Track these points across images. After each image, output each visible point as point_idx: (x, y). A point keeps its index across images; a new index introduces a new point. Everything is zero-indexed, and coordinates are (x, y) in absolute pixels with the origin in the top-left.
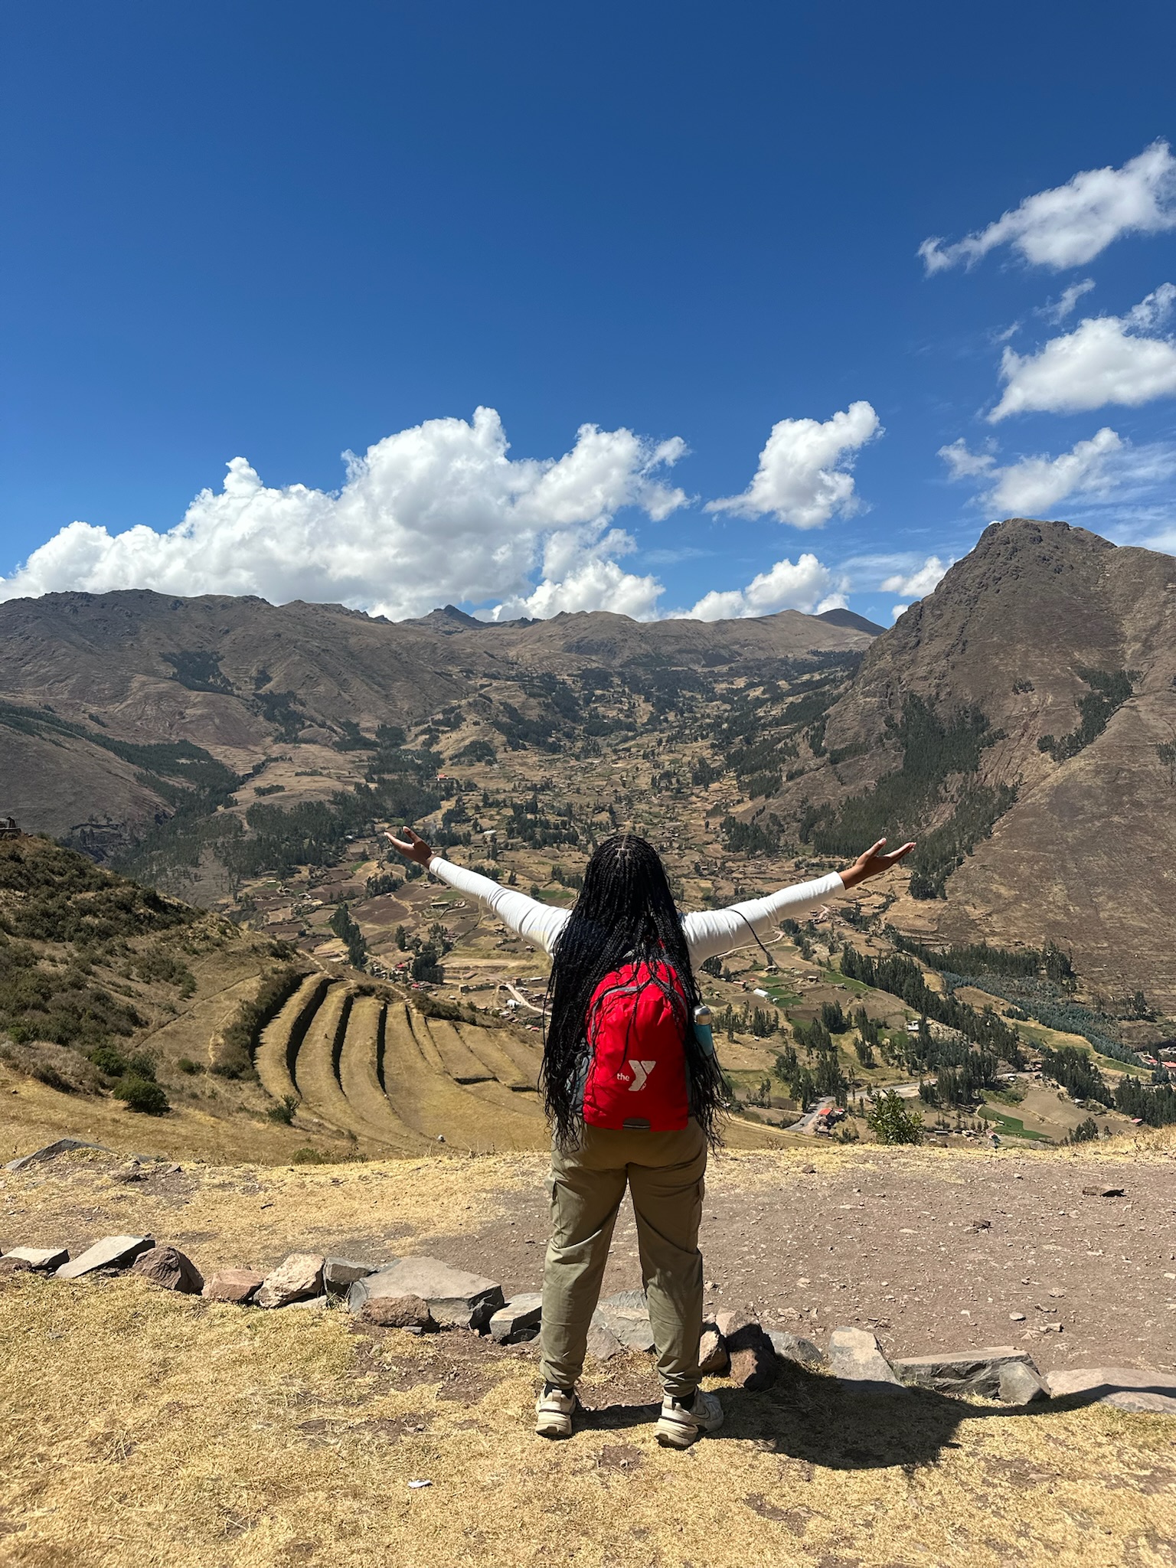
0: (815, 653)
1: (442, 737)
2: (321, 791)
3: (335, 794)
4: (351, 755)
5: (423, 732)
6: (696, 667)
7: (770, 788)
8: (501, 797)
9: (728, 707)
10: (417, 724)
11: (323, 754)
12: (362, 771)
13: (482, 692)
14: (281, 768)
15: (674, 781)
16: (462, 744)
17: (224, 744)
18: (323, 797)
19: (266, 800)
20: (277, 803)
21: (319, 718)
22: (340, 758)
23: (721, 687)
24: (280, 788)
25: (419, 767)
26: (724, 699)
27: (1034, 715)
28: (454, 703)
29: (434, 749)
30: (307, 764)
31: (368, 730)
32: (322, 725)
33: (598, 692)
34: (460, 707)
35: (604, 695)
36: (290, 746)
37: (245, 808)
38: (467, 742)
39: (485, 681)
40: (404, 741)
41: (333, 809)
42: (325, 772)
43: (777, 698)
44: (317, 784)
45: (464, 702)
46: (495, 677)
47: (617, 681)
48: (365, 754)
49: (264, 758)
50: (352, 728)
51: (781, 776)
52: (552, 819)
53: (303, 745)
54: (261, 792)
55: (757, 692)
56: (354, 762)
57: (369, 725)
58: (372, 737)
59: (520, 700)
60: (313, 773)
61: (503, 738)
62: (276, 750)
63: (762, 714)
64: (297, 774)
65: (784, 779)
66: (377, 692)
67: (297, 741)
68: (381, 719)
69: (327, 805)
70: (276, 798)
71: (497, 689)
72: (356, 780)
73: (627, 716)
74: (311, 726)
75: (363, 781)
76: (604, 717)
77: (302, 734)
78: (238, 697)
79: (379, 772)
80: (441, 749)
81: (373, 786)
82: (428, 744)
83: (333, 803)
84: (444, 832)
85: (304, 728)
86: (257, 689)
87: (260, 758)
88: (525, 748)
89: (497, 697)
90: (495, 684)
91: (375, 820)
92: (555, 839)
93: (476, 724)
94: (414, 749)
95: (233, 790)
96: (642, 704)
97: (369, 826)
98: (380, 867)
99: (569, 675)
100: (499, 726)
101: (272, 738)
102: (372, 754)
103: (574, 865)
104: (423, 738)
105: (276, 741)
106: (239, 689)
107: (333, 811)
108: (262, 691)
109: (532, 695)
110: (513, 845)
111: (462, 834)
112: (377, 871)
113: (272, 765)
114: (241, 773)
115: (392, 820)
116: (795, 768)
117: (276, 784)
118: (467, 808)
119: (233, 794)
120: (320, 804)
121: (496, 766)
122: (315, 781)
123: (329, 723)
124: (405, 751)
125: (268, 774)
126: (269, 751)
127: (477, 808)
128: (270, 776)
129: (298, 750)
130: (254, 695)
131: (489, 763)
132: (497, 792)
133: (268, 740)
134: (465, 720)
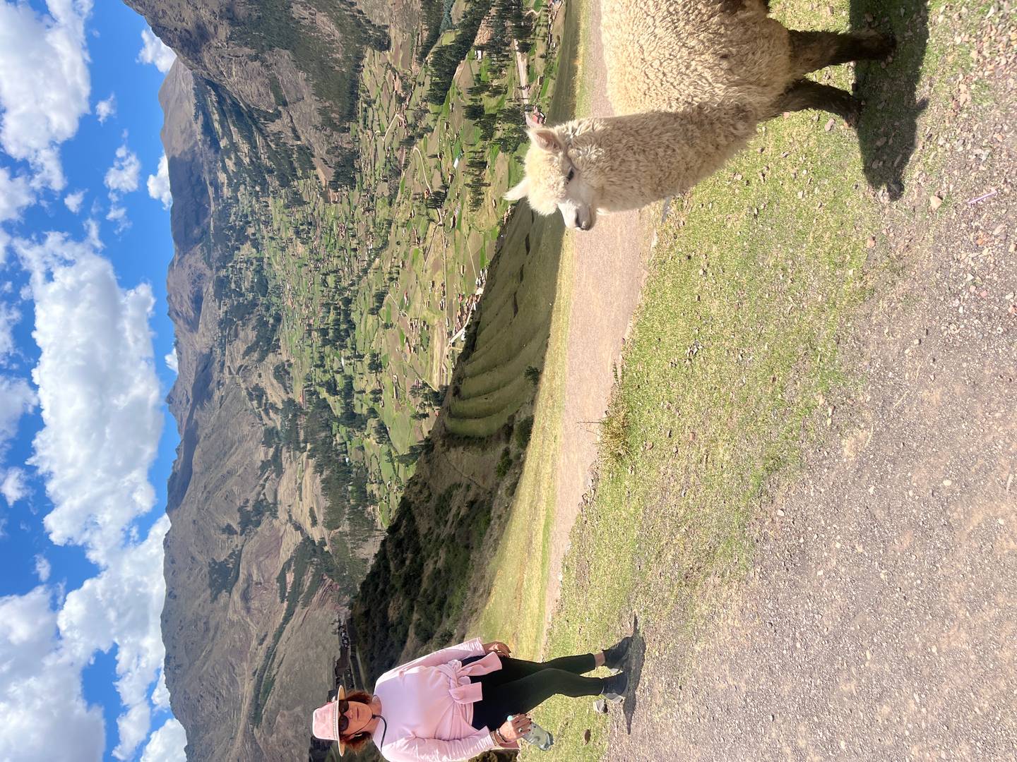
0: (196, 117)
1: (271, 400)
2: (313, 482)
3: (316, 472)
4: (285, 464)
5: (267, 414)
7: (306, 153)
8: (316, 355)
9: (242, 188)
10: (261, 419)
11: (285, 484)
12: (298, 456)
13: (235, 373)
14: (296, 512)
15: (301, 227)
16: (276, 385)
17: (279, 553)
18: (318, 480)
19: (320, 518)
20: (322, 511)
21: (258, 488)
22: (288, 472)
23: (227, 192)
24: (311, 510)
25: (295, 416)
26: (236, 190)
28: (244, 393)
29: (280, 406)
30: (293, 494)
31: (266, 454)
32: (263, 487)
33: (233, 286)
34: (246, 388)
35: (235, 282)
36: (279, 507)
37: (326, 531)
38: (275, 382)
39: (226, 371)
40: (276, 427)
41: (326, 473)
42: (299, 481)
43: (234, 147)
44: (308, 484)
45: (243, 386)
46: (223, 364)
47: (223, 273)
48: (285, 454)
49: (289, 524)
50: (265, 465)
51: (297, 146)
52: (332, 316)
53: (279, 498)
54: (314, 523)
56: (291, 462)
57: (262, 453)
58: (271, 451)
59: (240, 344)
60: (300, 489)
61: (271, 355)
62: (282, 516)
63: (248, 159)
64: (301, 500)
65: (299, 143)
66: (236, 449)
67: (276, 503)
68: (257, 445)
69: (324, 477)
70: (318, 512)
71: (232, 362)
72: (304, 459)
73: (252, 264)
74: (264, 494)
75: (305, 454)
76: (252, 282)
77: (270, 500)
78: (243, 546)
79: (298, 443)
80: (280, 400)
81: (309, 446)
82: (276, 410)
83: (321, 473)
84: (343, 393)
85: (266, 499)
86: (236, 533)
87: (289, 527)
88: (278, 340)
89: (239, 361)
90: (228, 364)
91: (334, 443)
92: (347, 314)
93: (260, 376)
94: (280, 420)
95: (313, 542)
96: (241, 253)
97: (339, 447)
98: (368, 436)
99: (220, 309)
100: (261, 359)
101: (274, 520)
102: (284, 450)
103: (367, 299)
104: (272, 414)
105: (276, 518)
106: (237, 546)
107: (328, 472)
108: (238, 530)
109: (236, 336)
110: (352, 345)
111: (344, 381)
112: (371, 438)
113: (294, 518)
114: (301, 538)
115: (334, 433)
116: (290, 134)
117: (308, 514)
118: (325, 379)
119: (316, 542)
120: (323, 482)
121: (292, 361)
122: (306, 487)
123: (261, 482)
124: (282, 426)
125: (301, 520)
126: (284, 521)
127: (325, 372)
128: (302, 518)
129: (283, 501)
130: (241, 535)
131: (290, 365)
132: (312, 358)
133: (276, 523)
134: (257, 384)
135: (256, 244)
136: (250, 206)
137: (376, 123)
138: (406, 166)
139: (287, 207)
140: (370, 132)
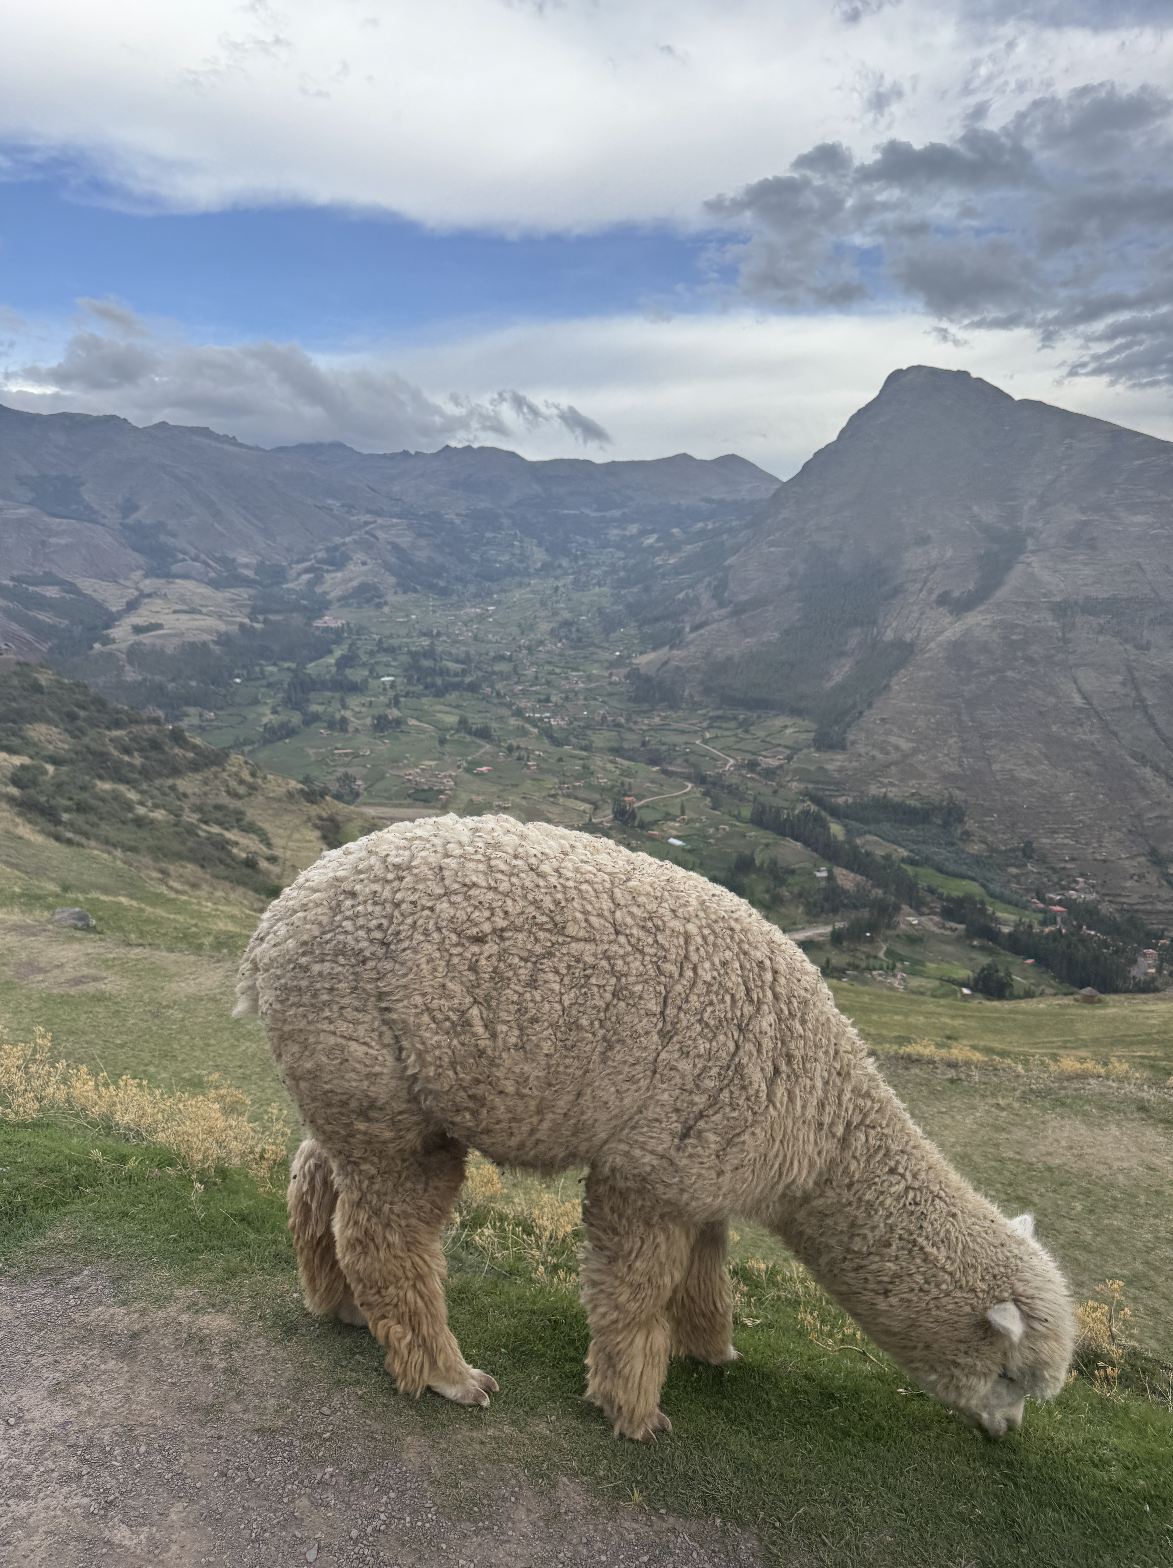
0: (709, 501)
1: (328, 577)
2: (203, 631)
3: (219, 634)
4: (228, 594)
5: (307, 571)
6: (587, 511)
7: (675, 639)
8: (395, 642)
9: (621, 554)
10: (299, 562)
11: (200, 590)
12: (244, 610)
13: (367, 529)
14: (157, 604)
15: (574, 630)
16: (350, 585)
17: (91, 577)
18: (205, 637)
19: (146, 638)
20: (159, 642)
21: (193, 552)
22: (220, 596)
23: (614, 533)
24: (159, 626)
25: (305, 608)
26: (619, 547)
27: (934, 568)
28: (337, 540)
29: (319, 590)
30: (184, 602)
31: (246, 566)
32: (196, 559)
33: (489, 535)
34: (344, 544)
35: (495, 537)
36: (163, 581)
37: (124, 646)
38: (355, 583)
39: (368, 517)
40: (287, 581)
41: (217, 649)
42: (204, 610)
43: (674, 548)
44: (197, 623)
45: (347, 539)
46: (378, 513)
47: (506, 522)
48: (244, 593)
49: (136, 593)
50: (227, 562)
51: (683, 628)
52: (453, 666)
53: (178, 581)
54: (138, 630)
55: (651, 540)
56: (233, 600)
57: (246, 560)
58: (249, 573)
59: (408, 539)
60: (192, 611)
61: (392, 580)
62: (148, 585)
63: (660, 563)
64: (175, 612)
65: (687, 629)
66: (255, 525)
67: (170, 576)
68: (259, 554)
69: (212, 646)
70: (156, 636)
71: (382, 527)
72: (239, 619)
73: (521, 561)
74: (184, 560)
75: (247, 621)
76: (496, 561)
77: (175, 568)
78: (103, 525)
79: (264, 612)
80: (328, 589)
81: (258, 626)
82: (311, 584)
83: (217, 643)
84: (340, 678)
85: (177, 561)
86: (124, 518)
87: (133, 593)
88: (415, 591)
89: (384, 536)
90: (380, 521)
91: (263, 662)
92: (456, 687)
93: (364, 563)
94: (298, 589)
95: (108, 626)
96: (534, 548)
97: (257, 669)
98: (275, 712)
99: (457, 515)
100: (387, 567)
101: (143, 572)
102: (251, 591)
103: (480, 715)
104: (306, 577)
105: (146, 576)
106: (104, 517)
107: (219, 652)
108: (131, 520)
109: (420, 535)
110: (413, 693)
111: (359, 681)
112: (272, 717)
113: (146, 600)
114: (114, 609)
115: (280, 663)
116: (698, 619)
117: (153, 621)
118: (361, 653)
119: (109, 631)
120: (204, 644)
121: (386, 609)
122: (195, 620)
123: (203, 557)
124: (288, 590)
125: (143, 611)
126: (141, 586)
127: (372, 653)
128: (146, 613)
129: (172, 586)
130: (121, 524)
131: (379, 606)
132: (391, 636)
133: (139, 573)
134: (351, 559)
135: (547, 569)
136: (598, 563)
137: (719, 733)
138: (665, 772)
139: (600, 611)
140: (705, 724)
